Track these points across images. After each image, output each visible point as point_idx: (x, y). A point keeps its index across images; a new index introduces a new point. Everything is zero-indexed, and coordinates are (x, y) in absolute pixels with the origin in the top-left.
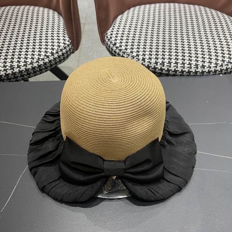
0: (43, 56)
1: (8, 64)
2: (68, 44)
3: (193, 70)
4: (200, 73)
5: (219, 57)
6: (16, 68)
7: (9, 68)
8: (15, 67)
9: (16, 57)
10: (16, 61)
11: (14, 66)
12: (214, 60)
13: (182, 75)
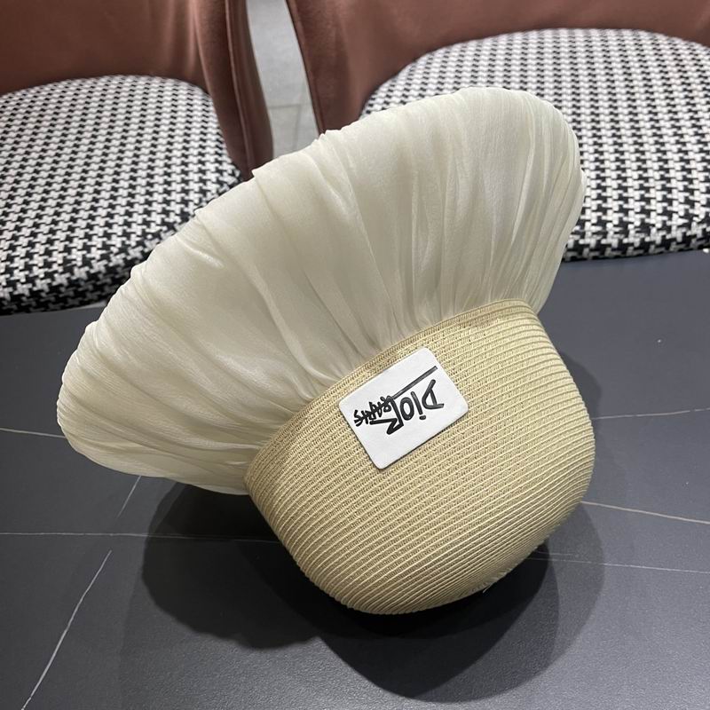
0: (158, 225)
1: (58, 258)
2: (230, 183)
3: (612, 240)
4: (636, 249)
5: (696, 193)
6: (80, 267)
7: (61, 269)
8: (75, 265)
9: (80, 233)
10: (80, 247)
11: (74, 263)
12: (681, 203)
13: (579, 257)
